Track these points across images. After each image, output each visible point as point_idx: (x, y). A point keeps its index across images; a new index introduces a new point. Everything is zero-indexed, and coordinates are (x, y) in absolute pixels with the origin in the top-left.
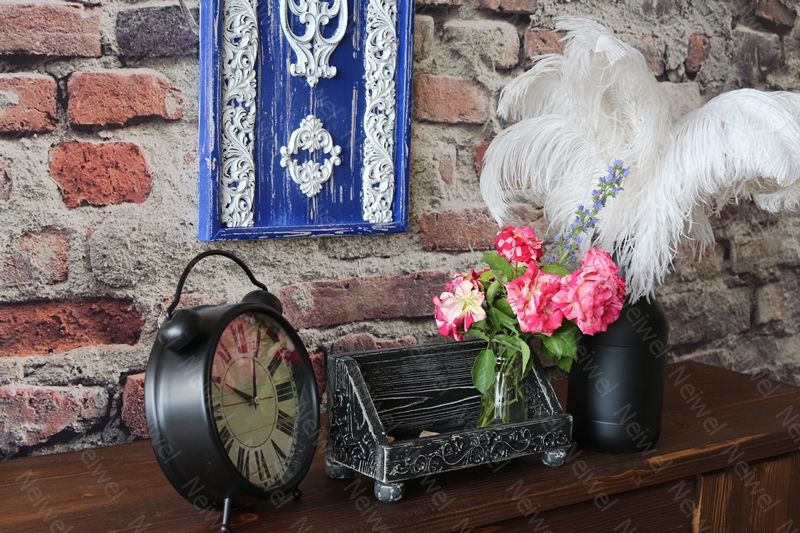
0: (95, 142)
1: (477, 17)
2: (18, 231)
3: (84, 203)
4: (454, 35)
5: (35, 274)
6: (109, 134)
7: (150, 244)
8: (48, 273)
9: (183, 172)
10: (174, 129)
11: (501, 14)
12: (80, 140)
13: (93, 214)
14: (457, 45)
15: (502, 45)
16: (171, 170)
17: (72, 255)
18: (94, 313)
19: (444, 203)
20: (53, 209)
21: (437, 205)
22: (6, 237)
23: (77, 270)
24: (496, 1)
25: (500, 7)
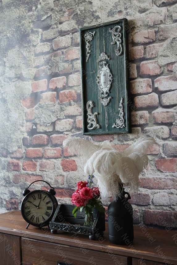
0: (68, 160)
1: (154, 126)
2: (56, 175)
3: (66, 171)
4: (147, 131)
5: (59, 183)
6: (70, 158)
8: (61, 183)
9: (83, 165)
11: (162, 124)
12: (66, 159)
13: (68, 173)
14: (148, 134)
15: (163, 132)
16: (81, 165)
17: (64, 180)
18: (68, 192)
19: (146, 175)
20: (61, 171)
21: (144, 176)
22: (54, 176)
23: (65, 183)
24: (160, 121)
25: (162, 122)
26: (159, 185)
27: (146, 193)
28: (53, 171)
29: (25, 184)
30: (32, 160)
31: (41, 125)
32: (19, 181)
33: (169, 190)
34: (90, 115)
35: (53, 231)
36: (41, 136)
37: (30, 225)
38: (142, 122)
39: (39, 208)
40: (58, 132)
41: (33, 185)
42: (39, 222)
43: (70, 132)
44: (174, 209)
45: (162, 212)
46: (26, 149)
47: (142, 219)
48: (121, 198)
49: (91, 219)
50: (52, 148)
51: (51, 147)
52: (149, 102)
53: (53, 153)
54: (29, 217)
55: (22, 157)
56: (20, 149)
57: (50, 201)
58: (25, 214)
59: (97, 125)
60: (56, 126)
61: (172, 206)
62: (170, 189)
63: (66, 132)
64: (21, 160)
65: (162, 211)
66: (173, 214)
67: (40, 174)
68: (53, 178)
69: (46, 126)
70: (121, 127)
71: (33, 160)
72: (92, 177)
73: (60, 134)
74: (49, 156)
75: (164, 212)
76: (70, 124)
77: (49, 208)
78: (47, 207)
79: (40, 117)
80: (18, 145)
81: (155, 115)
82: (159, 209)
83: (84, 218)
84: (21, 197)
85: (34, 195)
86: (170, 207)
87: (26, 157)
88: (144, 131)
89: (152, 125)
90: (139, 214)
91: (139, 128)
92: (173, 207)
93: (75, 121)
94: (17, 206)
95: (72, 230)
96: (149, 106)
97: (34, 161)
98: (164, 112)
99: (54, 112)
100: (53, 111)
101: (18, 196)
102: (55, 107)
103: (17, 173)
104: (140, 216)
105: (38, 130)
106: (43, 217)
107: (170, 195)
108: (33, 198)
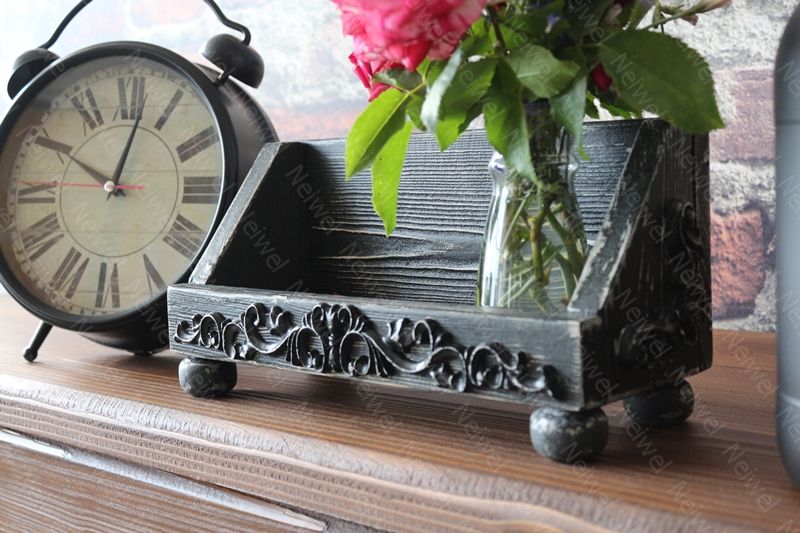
35: (193, 374)
37: (55, 330)
39: (118, 192)
54: (49, 264)
57: (210, 131)
68: (304, 43)
77: (195, 190)
78: (187, 180)
85: (89, 93)
95: (348, 352)
106: (147, 261)
108: (85, 114)
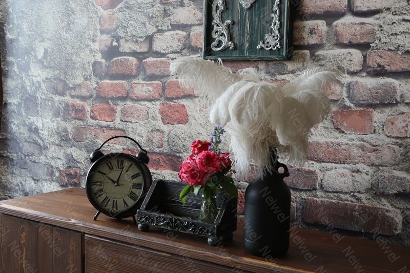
0: (172, 103)
1: (335, 48)
2: (150, 130)
3: (168, 123)
4: (321, 58)
5: (154, 144)
6: (176, 101)
7: (188, 139)
8: (157, 144)
9: (199, 115)
10: (197, 100)
11: (351, 45)
12: (168, 102)
13: (171, 127)
14: (323, 62)
15: (351, 61)
16: (195, 114)
17: (164, 139)
18: (170, 160)
19: (314, 137)
20: (159, 124)
21: (309, 138)
22: (147, 131)
23: (165, 144)
24: (347, 39)
25: (350, 42)
26: (336, 156)
27: (311, 169)
28: (144, 122)
29: (94, 142)
30: (108, 103)
31: (127, 41)
32: (84, 137)
33: (354, 166)
34: (218, 25)
35: (142, 227)
36: (127, 60)
37: (101, 213)
38: (313, 40)
39: (118, 185)
40: (159, 54)
41: (109, 145)
42: (117, 209)
43: (179, 55)
44: (359, 199)
45: (338, 203)
46: (99, 81)
47: (299, 213)
48: (271, 173)
49: (212, 210)
50: (144, 82)
51: (144, 80)
52: (329, 5)
53: (146, 90)
54: (101, 199)
55: (91, 96)
56: (88, 82)
57: (139, 173)
58: (93, 194)
59: (230, 43)
60: (154, 43)
61: (356, 194)
62: (355, 163)
63: (172, 55)
64: (88, 101)
65: (337, 201)
66: (357, 208)
67: (121, 127)
68: (145, 135)
69: (137, 41)
70: (274, 48)
71: (110, 101)
72: (220, 133)
73: (160, 57)
74: (138, 96)
75: (341, 203)
76: (179, 40)
77: (136, 186)
78: (133, 184)
79: (126, 25)
80: (84, 74)
81: (338, 29)
82: (332, 198)
83: (199, 207)
84: (85, 165)
85: (110, 162)
86: (353, 196)
87: (98, 96)
88: (315, 57)
89: (331, 47)
90: (295, 204)
91: (307, 52)
92: (359, 195)
93: (189, 35)
94: (79, 180)
95: (177, 226)
96: (328, 12)
97: (111, 103)
98: (356, 24)
99: (152, 16)
100: (150, 15)
101: (81, 163)
102: (154, 8)
103: (81, 123)
104: (297, 208)
105: (121, 49)
106: (124, 200)
107: (354, 174)
108: (109, 167)
